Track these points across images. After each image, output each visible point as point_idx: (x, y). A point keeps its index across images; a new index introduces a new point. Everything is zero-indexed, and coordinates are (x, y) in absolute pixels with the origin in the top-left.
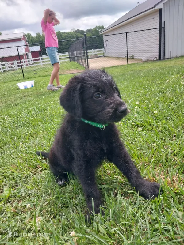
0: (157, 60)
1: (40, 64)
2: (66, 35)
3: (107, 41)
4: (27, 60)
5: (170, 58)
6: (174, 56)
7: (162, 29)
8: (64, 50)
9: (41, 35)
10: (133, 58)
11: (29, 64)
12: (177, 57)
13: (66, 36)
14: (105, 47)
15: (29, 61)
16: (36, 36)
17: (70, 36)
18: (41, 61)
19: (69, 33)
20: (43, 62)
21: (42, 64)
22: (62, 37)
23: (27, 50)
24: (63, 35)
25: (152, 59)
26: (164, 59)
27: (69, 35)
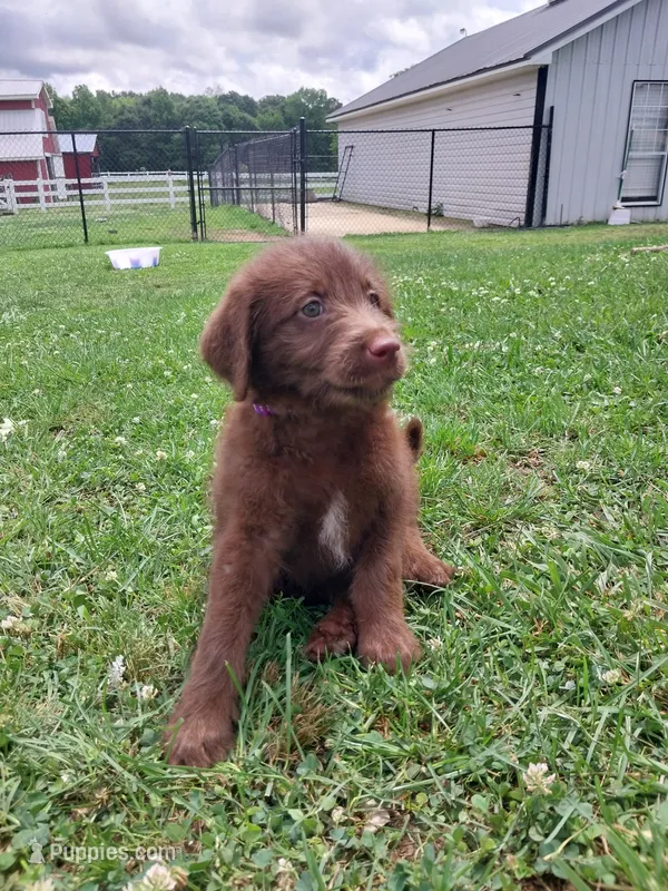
0: (520, 227)
1: (101, 202)
2: (188, 105)
3: (352, 147)
4: (49, 182)
5: (562, 226)
6: (573, 219)
7: (544, 132)
8: (177, 163)
9: (91, 95)
10: (441, 216)
11: (55, 199)
12: (580, 224)
13: (186, 111)
14: (344, 168)
15: (54, 188)
16: (72, 98)
17: (202, 114)
18: (106, 190)
19: (197, 102)
20: (112, 196)
21: (108, 202)
22: (170, 113)
23: (49, 145)
24: (176, 104)
25: (505, 222)
26: (542, 225)
27: (200, 107)
